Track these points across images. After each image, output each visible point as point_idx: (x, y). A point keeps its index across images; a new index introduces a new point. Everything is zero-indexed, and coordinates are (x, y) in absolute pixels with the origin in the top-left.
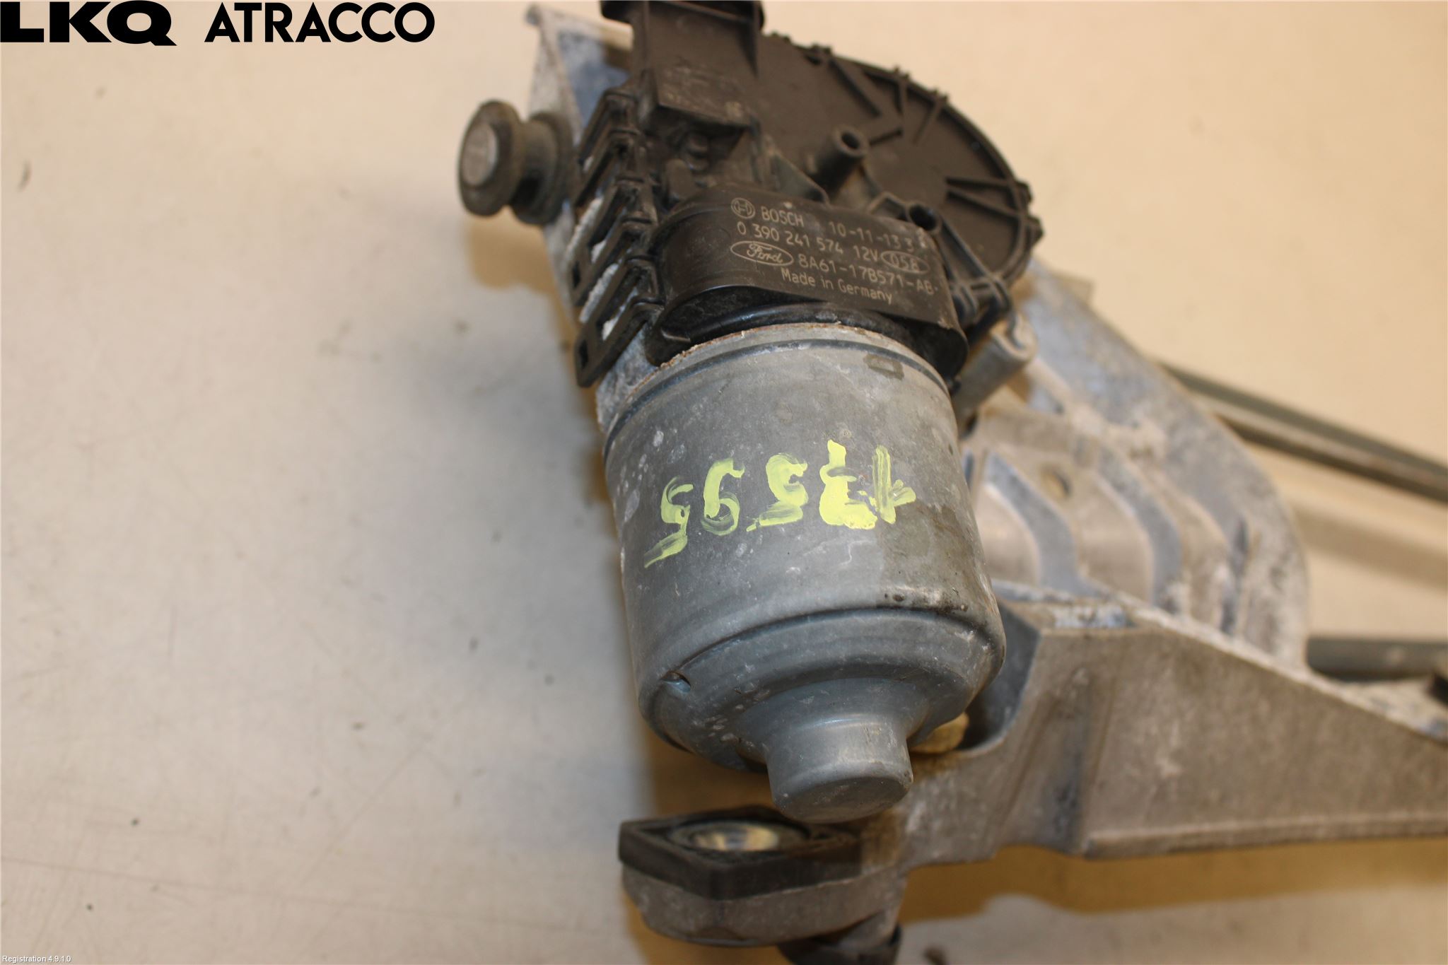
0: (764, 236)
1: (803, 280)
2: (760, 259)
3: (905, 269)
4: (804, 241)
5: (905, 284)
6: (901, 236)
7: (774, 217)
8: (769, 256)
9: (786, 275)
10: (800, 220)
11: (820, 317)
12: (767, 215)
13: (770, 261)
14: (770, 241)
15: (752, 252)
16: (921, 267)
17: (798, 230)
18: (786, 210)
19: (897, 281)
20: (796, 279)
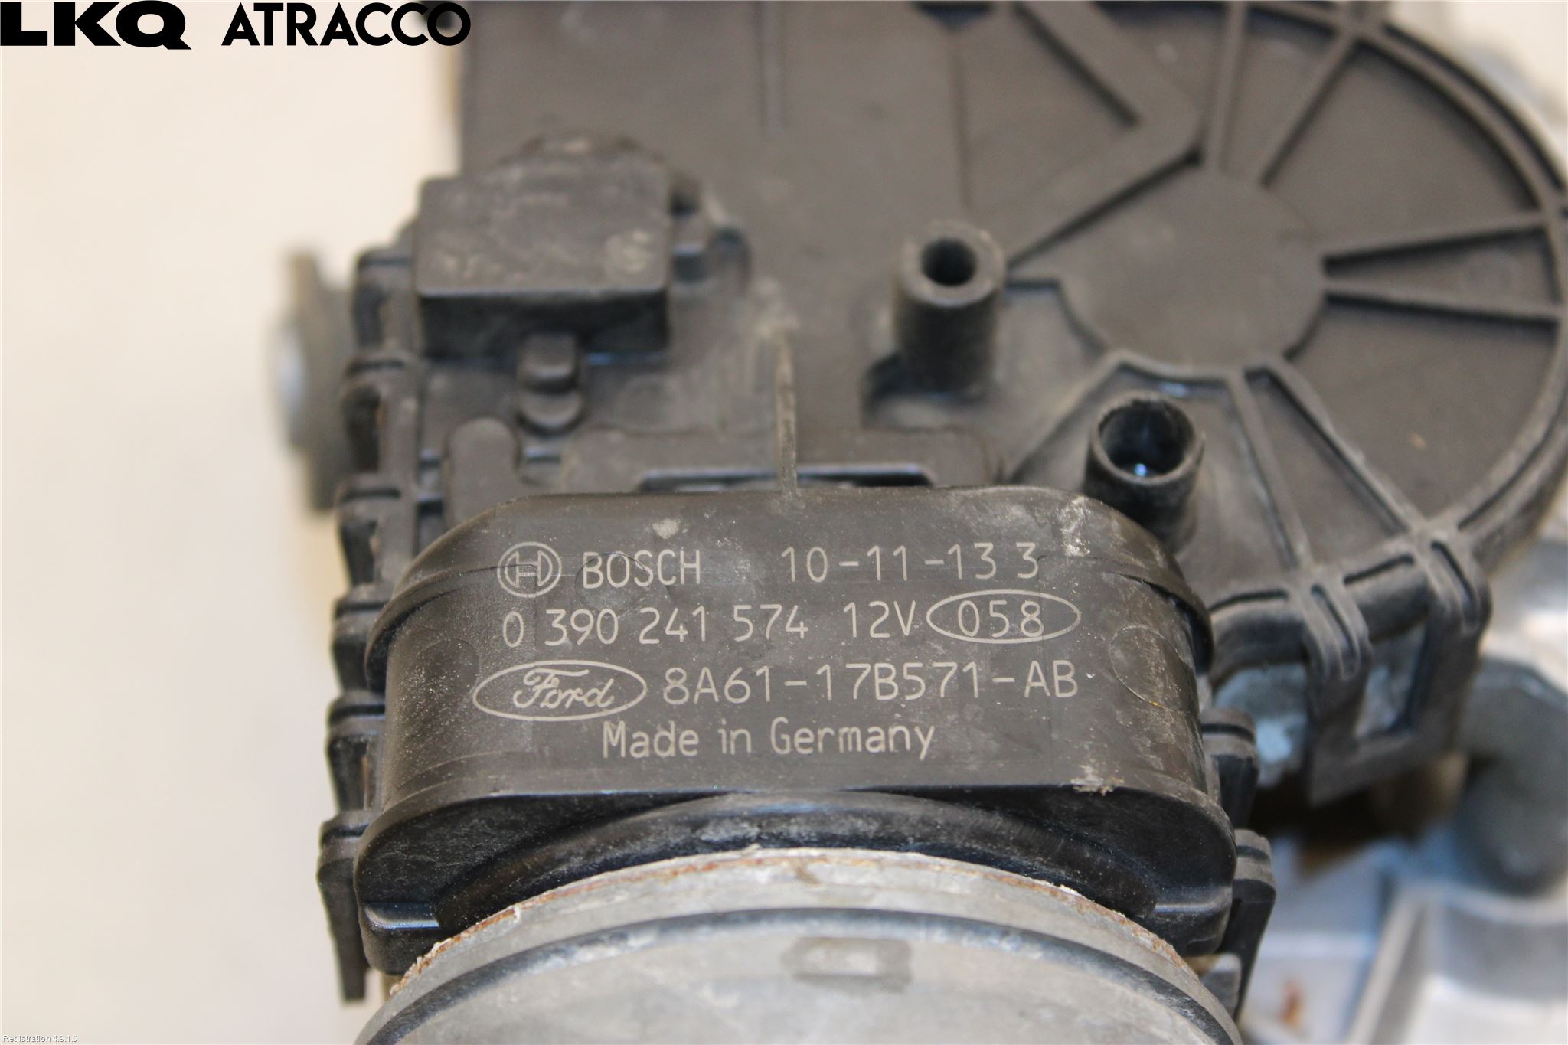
0: (574, 636)
1: (664, 744)
2: (547, 712)
3: (997, 639)
4: (692, 626)
5: (986, 684)
6: (1005, 539)
7: (618, 572)
8: (574, 694)
9: (614, 743)
10: (693, 565)
11: (709, 834)
12: (596, 572)
13: (577, 708)
14: (593, 649)
15: (527, 694)
16: (1054, 617)
17: (680, 597)
18: (657, 543)
19: (963, 680)
20: (642, 747)
